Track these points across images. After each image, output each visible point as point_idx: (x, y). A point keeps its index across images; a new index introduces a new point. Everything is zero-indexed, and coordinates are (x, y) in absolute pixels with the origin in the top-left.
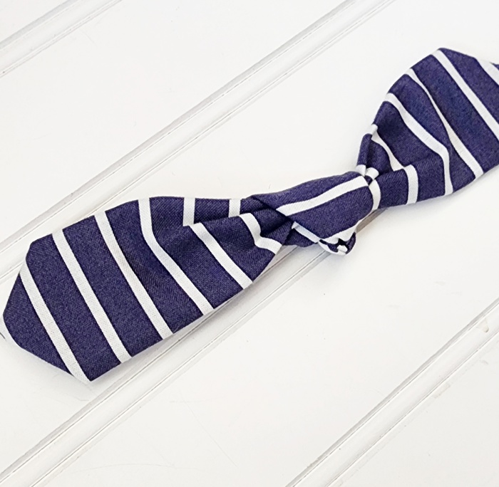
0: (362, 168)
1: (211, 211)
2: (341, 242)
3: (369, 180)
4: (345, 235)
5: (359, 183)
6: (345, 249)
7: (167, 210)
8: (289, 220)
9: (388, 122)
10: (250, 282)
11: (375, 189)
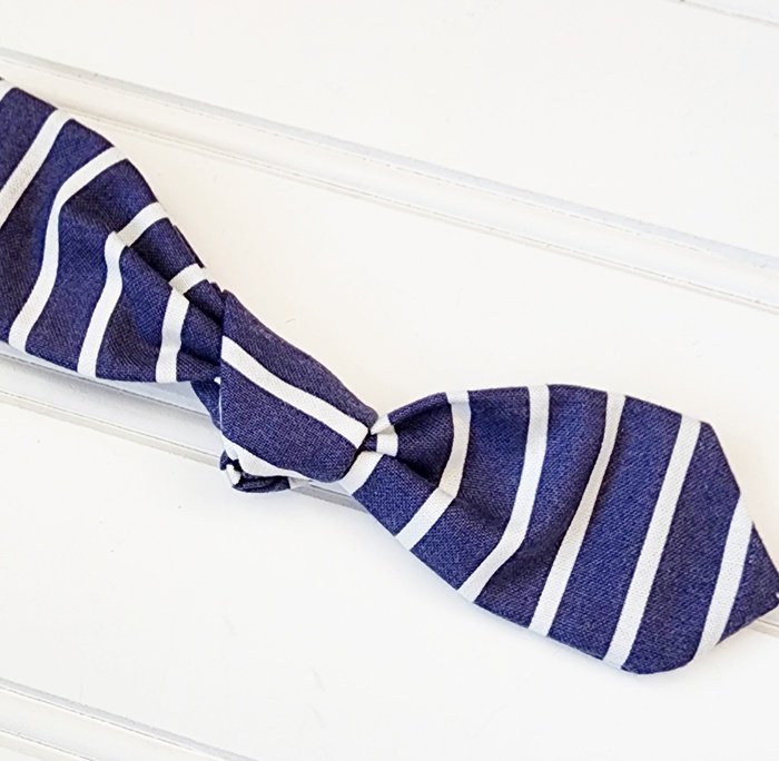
0: (383, 424)
1: (161, 251)
2: (237, 465)
3: (370, 443)
5: (354, 432)
6: (236, 478)
7: (125, 189)
8: (214, 360)
9: (499, 413)
10: (92, 374)
11: (365, 465)
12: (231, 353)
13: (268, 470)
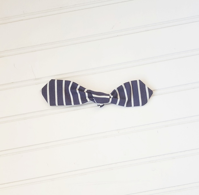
0: (110, 95)
1: (82, 89)
2: (99, 105)
3: (110, 97)
4: (101, 104)
5: (108, 97)
6: (100, 106)
7: (75, 85)
8: (93, 97)
9: (120, 89)
10: (82, 104)
11: (111, 99)
12: (94, 95)
13: (102, 104)
